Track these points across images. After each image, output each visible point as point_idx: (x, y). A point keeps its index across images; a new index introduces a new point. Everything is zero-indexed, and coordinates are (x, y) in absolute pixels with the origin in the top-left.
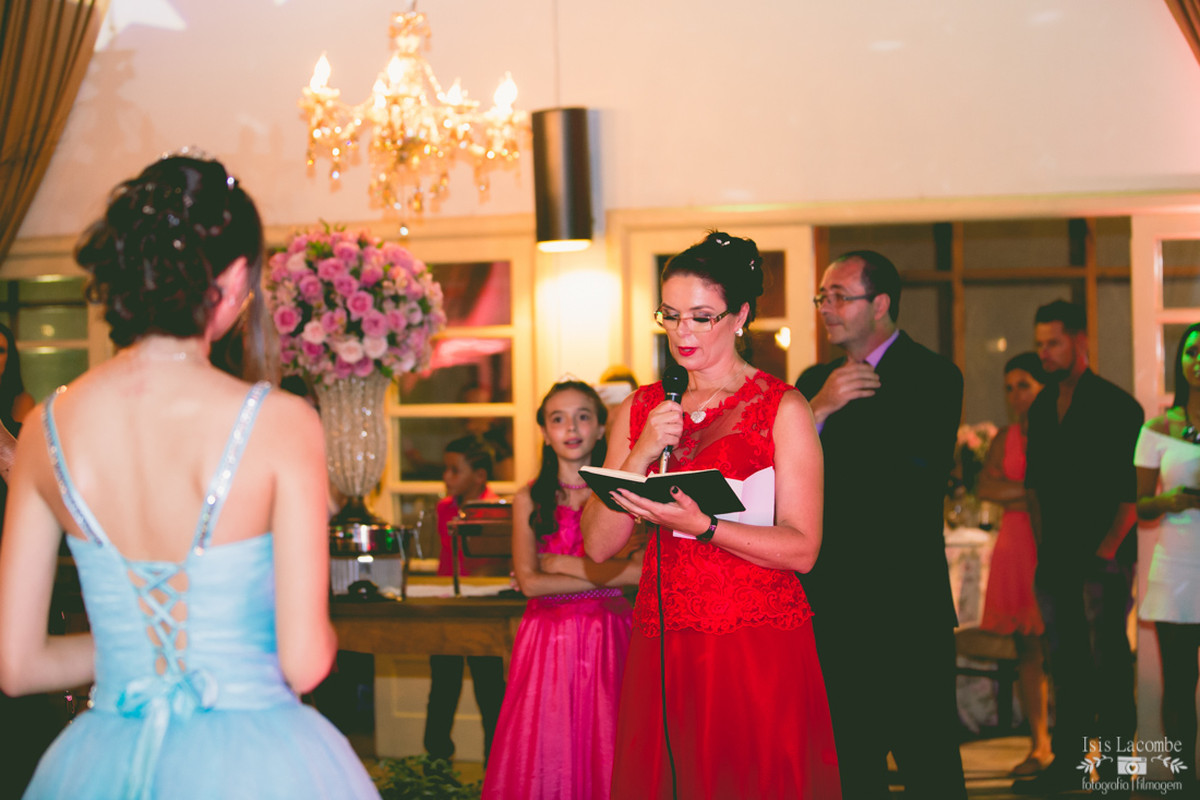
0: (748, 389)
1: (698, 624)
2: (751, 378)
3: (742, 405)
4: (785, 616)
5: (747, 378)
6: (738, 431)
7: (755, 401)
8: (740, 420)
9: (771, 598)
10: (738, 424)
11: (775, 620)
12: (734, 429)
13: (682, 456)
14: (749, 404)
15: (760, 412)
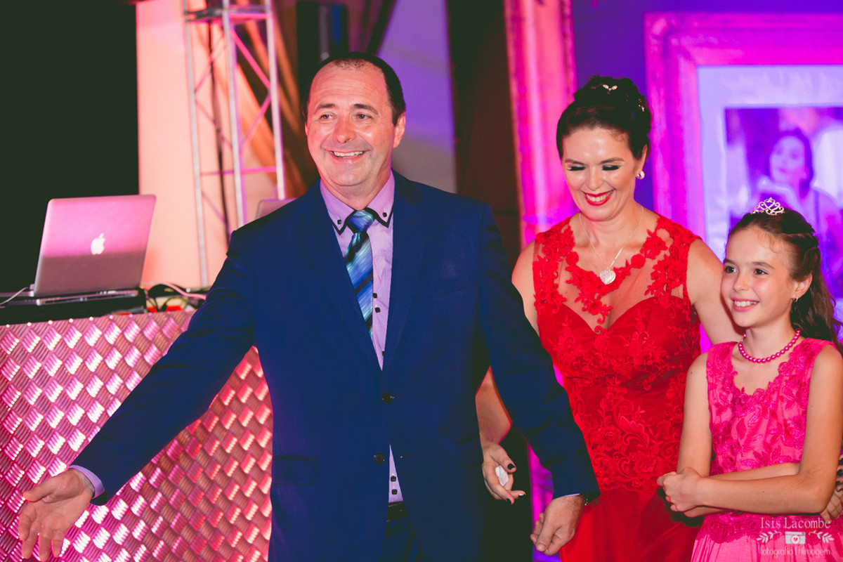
0: (653, 244)
1: (629, 485)
2: (653, 230)
3: (650, 264)
5: (649, 232)
6: (649, 296)
7: (660, 257)
8: (651, 282)
10: (649, 287)
12: (646, 293)
13: (596, 324)
14: (655, 262)
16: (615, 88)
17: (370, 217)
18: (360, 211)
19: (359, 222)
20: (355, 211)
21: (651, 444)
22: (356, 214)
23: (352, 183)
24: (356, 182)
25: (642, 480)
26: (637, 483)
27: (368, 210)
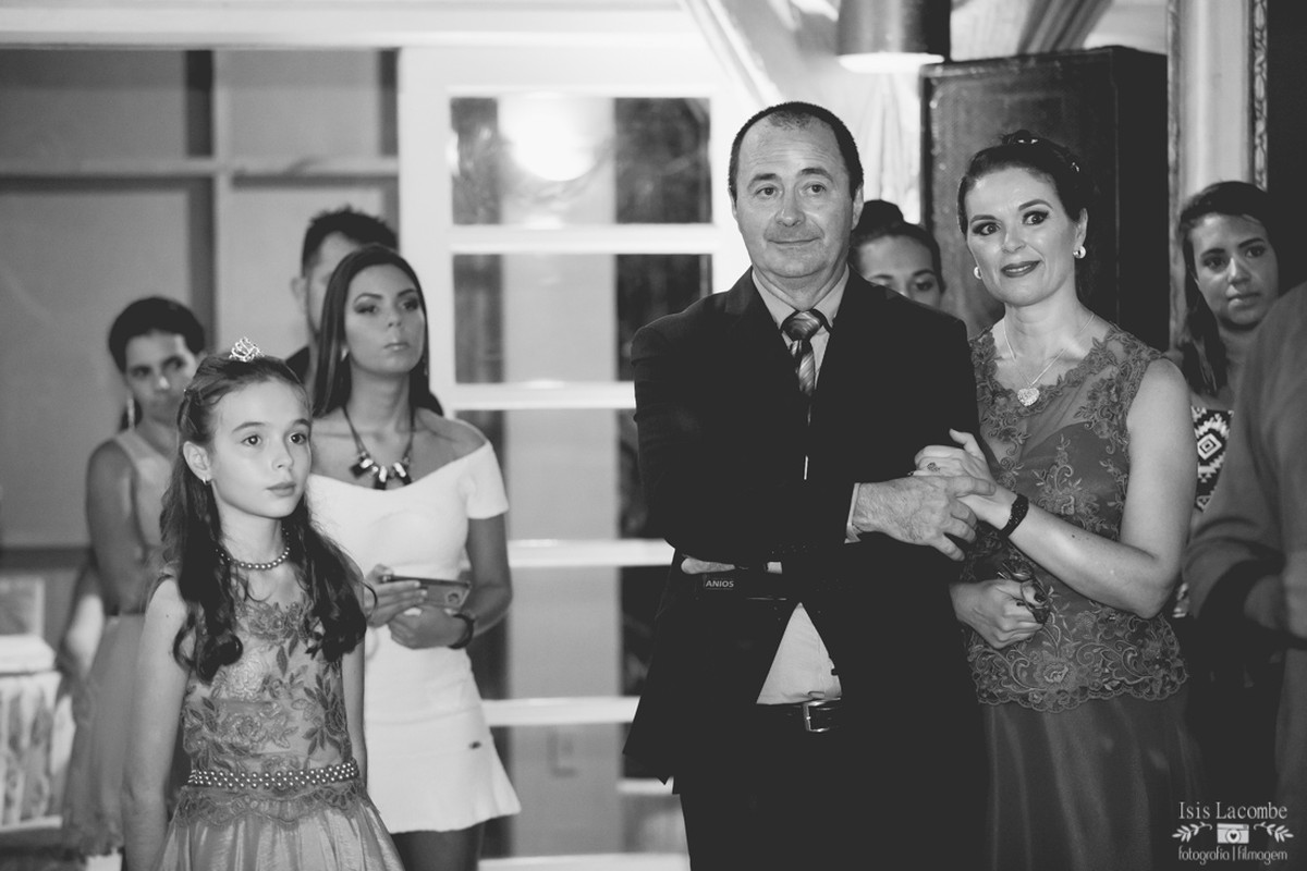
0: (1096, 357)
1: (1025, 698)
2: (1101, 340)
3: (1089, 382)
4: (1151, 680)
6: (1081, 419)
7: (1106, 374)
8: (1085, 403)
9: (1130, 656)
10: (1082, 408)
11: (1136, 687)
12: (1076, 415)
13: (1004, 456)
14: (1098, 379)
15: (1113, 391)
17: (816, 321)
18: (803, 312)
19: (801, 327)
20: (797, 312)
22: (799, 316)
23: (802, 274)
24: (807, 273)
25: (1043, 694)
26: (1036, 697)
27: (814, 312)
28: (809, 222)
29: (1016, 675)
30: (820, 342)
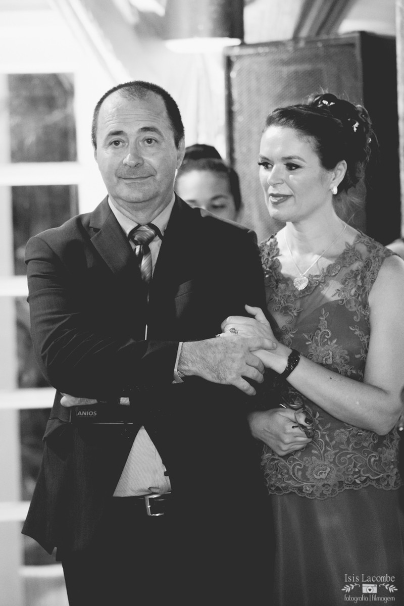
0: (349, 256)
1: (300, 490)
2: (351, 244)
3: (343, 272)
4: (388, 476)
5: (348, 245)
6: (336, 298)
7: (354, 267)
8: (339, 287)
9: (373, 459)
10: (337, 290)
11: (377, 481)
12: (333, 295)
13: (284, 324)
14: (347, 271)
15: (359, 278)
16: (332, 104)
17: (152, 232)
18: (144, 225)
20: (139, 225)
21: (326, 451)
22: (141, 228)
23: (142, 200)
24: (145, 199)
25: (313, 486)
26: (308, 489)
27: (151, 226)
28: (146, 164)
29: (294, 474)
30: (155, 246)
